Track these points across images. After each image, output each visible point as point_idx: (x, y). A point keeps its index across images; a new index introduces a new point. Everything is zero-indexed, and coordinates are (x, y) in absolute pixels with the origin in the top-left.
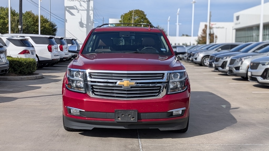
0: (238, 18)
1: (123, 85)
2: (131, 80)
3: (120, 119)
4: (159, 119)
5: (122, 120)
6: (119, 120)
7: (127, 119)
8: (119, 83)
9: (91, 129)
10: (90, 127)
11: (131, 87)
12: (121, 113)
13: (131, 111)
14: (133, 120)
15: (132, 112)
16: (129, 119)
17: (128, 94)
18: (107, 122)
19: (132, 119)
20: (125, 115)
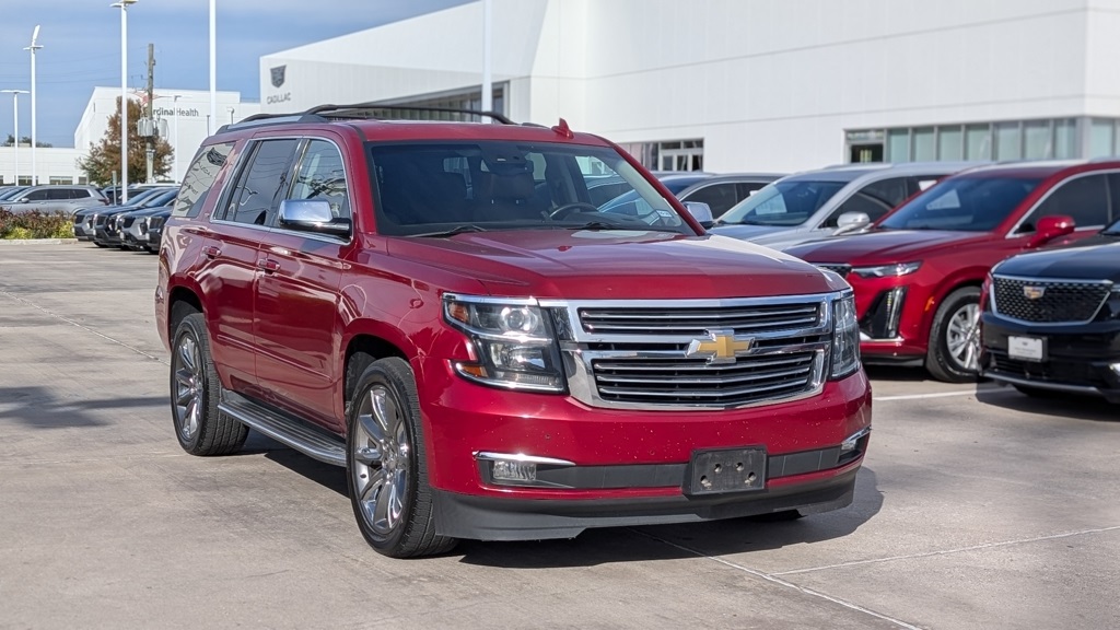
0: (278, 77)
1: (713, 353)
2: (737, 331)
3: (709, 484)
4: (817, 472)
5: (719, 488)
6: (705, 488)
7: (731, 483)
8: (695, 345)
9: (575, 536)
10: (570, 528)
11: (739, 360)
12: (713, 459)
13: (745, 452)
14: (752, 484)
15: (747, 456)
16: (737, 483)
17: (722, 386)
18: (652, 499)
19: (747, 481)
20: (726, 469)
